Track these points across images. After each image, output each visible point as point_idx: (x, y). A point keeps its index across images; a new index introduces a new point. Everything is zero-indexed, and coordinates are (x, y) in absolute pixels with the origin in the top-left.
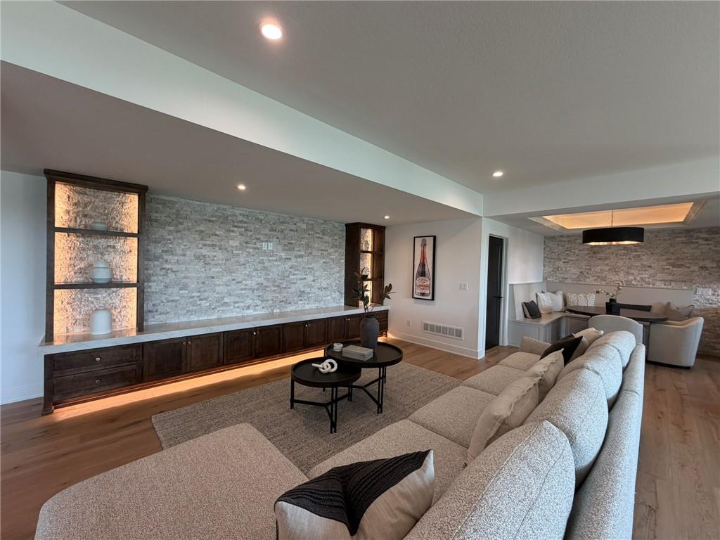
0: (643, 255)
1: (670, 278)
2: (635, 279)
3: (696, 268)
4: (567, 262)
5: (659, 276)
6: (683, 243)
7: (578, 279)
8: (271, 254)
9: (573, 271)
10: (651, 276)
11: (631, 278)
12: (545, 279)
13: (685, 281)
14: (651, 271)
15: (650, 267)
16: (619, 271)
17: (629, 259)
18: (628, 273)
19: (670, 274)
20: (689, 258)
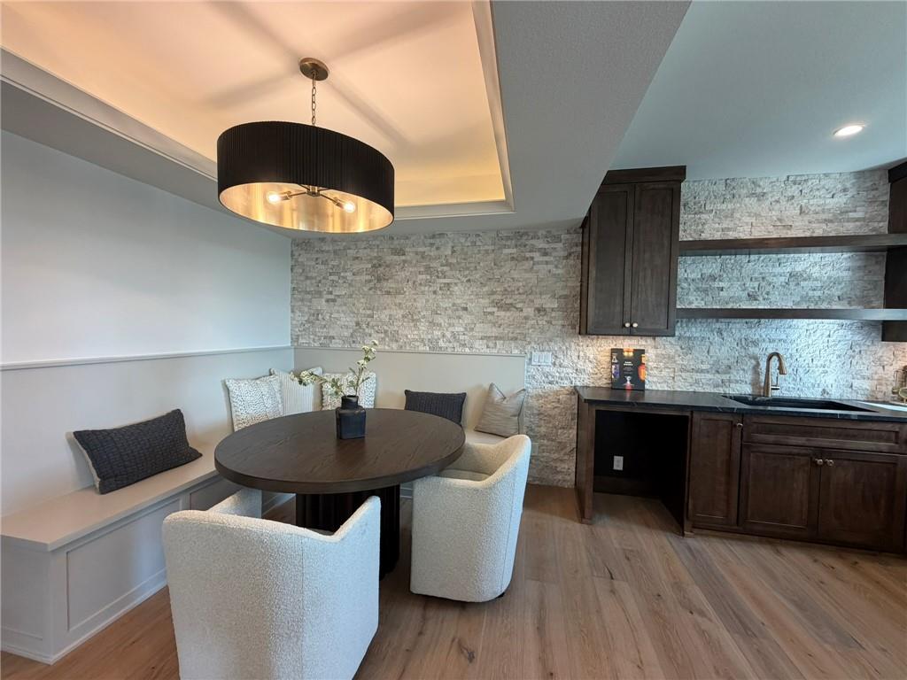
0: (456, 284)
1: (495, 332)
2: (444, 336)
4: (334, 301)
6: (513, 259)
7: (353, 338)
9: (344, 320)
12: (295, 339)
13: (516, 339)
14: (467, 318)
15: (466, 309)
16: (418, 320)
17: (435, 292)
18: (432, 324)
19: (494, 324)
20: (521, 291)
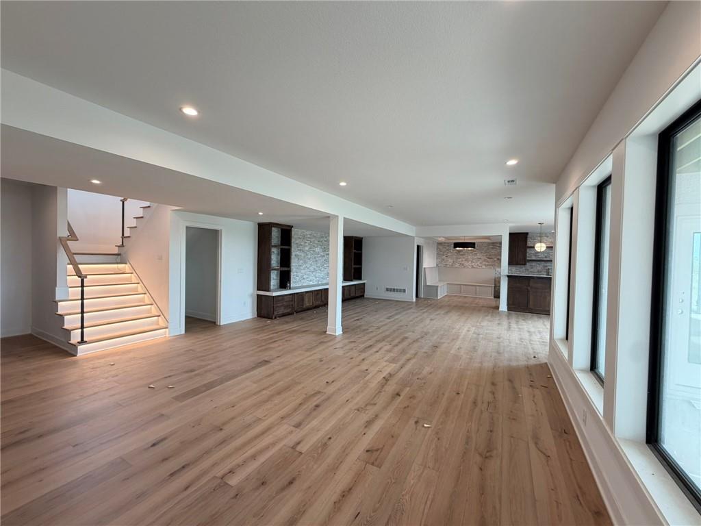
3: (496, 259)
4: (447, 256)
5: (484, 263)
7: (452, 265)
8: (318, 253)
9: (450, 261)
10: (481, 263)
11: (473, 264)
12: (437, 265)
14: (481, 261)
15: (480, 259)
18: (472, 262)
